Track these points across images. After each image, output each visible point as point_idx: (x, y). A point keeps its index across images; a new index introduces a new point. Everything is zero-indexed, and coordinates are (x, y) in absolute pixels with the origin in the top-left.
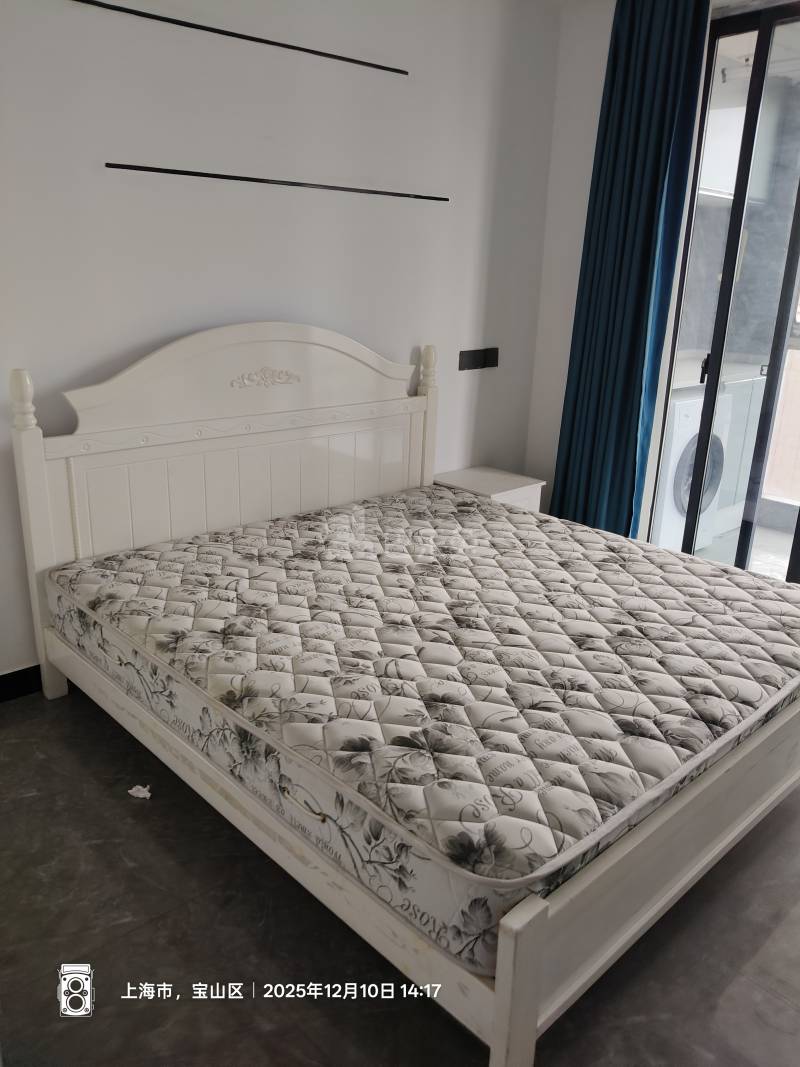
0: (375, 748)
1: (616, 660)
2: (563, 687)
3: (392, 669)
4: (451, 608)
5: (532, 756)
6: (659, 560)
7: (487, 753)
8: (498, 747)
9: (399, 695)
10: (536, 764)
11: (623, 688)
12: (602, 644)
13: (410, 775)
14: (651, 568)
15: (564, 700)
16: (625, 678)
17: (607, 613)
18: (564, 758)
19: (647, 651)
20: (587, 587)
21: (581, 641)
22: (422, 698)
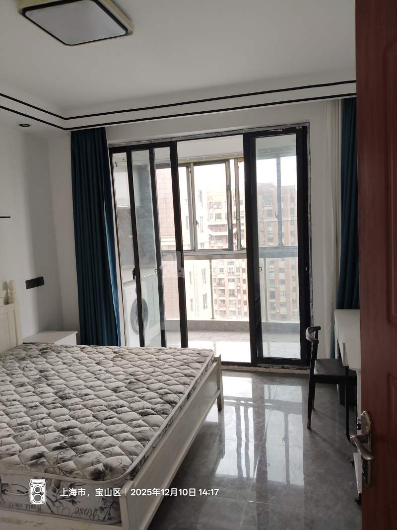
0: (46, 455)
1: (131, 393)
2: (114, 408)
3: (40, 424)
4: (56, 394)
5: (111, 435)
6: (135, 352)
7: (94, 440)
8: (97, 437)
9: (48, 433)
10: (114, 437)
11: (137, 401)
12: (124, 388)
13: (66, 458)
14: (133, 356)
15: (116, 413)
16: (136, 398)
17: (122, 377)
18: (124, 432)
19: (141, 386)
20: (111, 369)
21: (115, 390)
22: (58, 431)
